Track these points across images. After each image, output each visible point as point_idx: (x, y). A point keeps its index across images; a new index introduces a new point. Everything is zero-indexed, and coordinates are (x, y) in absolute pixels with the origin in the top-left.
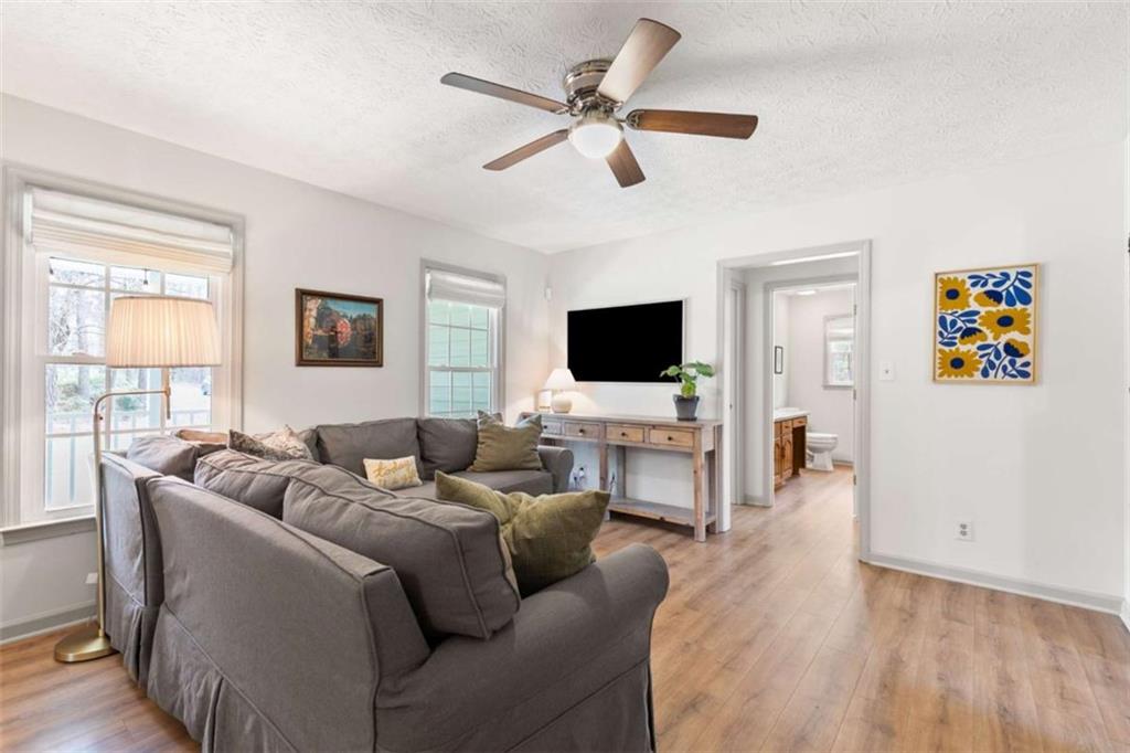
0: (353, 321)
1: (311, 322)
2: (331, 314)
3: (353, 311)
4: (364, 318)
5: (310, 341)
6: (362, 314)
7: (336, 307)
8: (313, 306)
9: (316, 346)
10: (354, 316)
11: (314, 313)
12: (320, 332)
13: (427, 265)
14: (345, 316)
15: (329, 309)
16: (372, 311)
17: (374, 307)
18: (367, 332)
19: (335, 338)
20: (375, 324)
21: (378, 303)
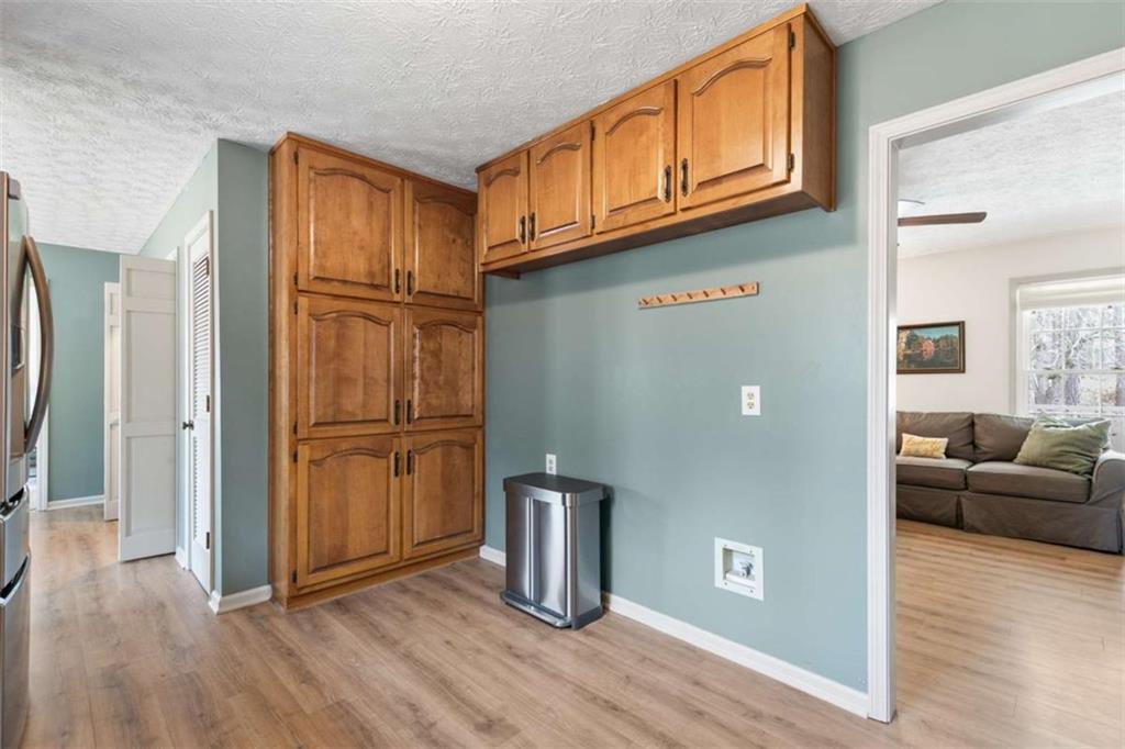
0: (936, 342)
1: (904, 345)
2: (917, 339)
3: (936, 334)
4: (946, 338)
5: (902, 358)
6: (944, 335)
7: (922, 333)
8: (905, 335)
9: (906, 361)
10: (937, 337)
11: (906, 340)
12: (909, 352)
13: (1016, 282)
14: (929, 339)
15: (916, 335)
16: (954, 332)
17: (957, 328)
18: (949, 348)
19: (920, 355)
20: (956, 341)
21: (960, 325)
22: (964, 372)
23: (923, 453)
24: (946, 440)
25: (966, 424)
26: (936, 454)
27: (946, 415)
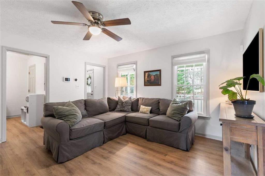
0: (154, 76)
1: (146, 77)
2: (150, 75)
3: (154, 74)
4: (156, 75)
5: (146, 81)
6: (156, 74)
7: (151, 73)
8: (147, 74)
9: (147, 82)
10: (155, 75)
11: (147, 75)
12: (148, 79)
13: (173, 57)
14: (153, 75)
15: (150, 74)
16: (158, 73)
17: (159, 72)
18: (157, 78)
19: (151, 80)
20: (159, 76)
21: (160, 71)
22: (161, 85)
23: (144, 112)
24: (151, 107)
25: (157, 102)
26: (147, 112)
27: (153, 99)
